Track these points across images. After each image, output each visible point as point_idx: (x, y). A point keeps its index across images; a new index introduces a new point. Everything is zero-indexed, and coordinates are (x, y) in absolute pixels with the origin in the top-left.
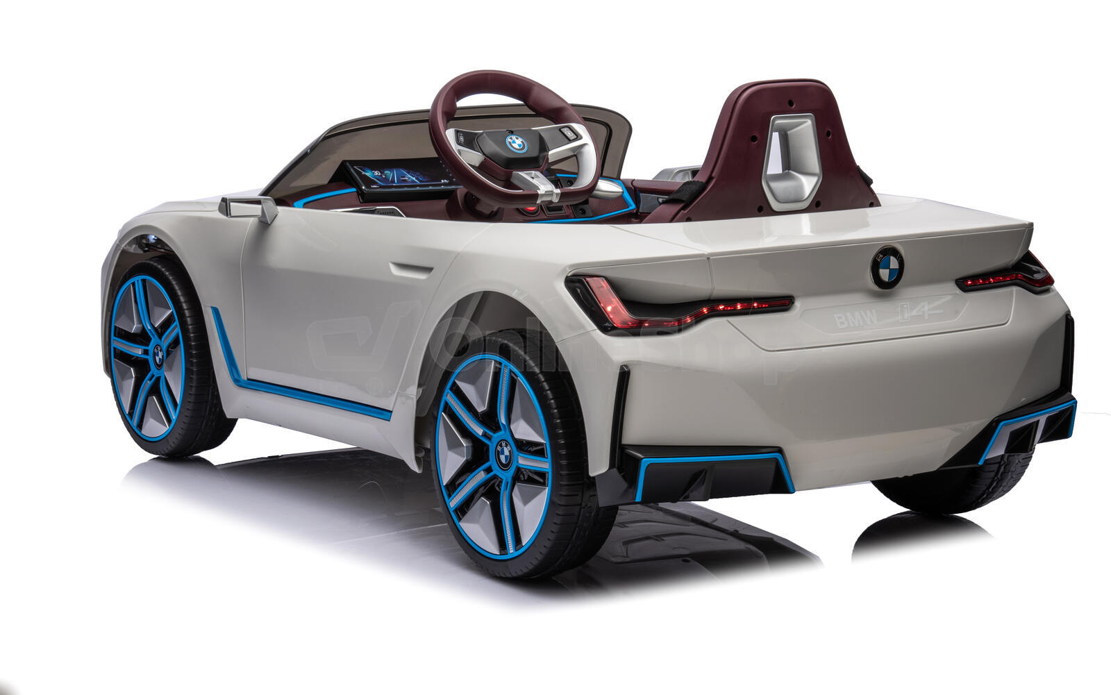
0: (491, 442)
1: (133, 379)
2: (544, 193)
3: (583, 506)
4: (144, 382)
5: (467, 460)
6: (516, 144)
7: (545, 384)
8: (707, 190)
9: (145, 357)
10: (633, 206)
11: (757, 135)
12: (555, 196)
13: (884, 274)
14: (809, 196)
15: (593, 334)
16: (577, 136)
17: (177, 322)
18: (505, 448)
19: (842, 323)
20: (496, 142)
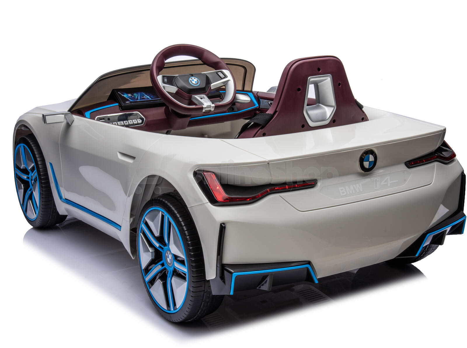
0: (163, 251)
1: (23, 190)
2: (206, 106)
3: (205, 292)
4: (27, 192)
5: (152, 259)
6: (194, 81)
7: (184, 227)
8: (274, 118)
9: (28, 180)
10: (257, 105)
11: (300, 88)
12: (212, 107)
13: (366, 164)
14: (329, 117)
15: (206, 205)
16: (225, 76)
17: (36, 171)
18: (169, 255)
19: (343, 193)
20: (184, 81)
